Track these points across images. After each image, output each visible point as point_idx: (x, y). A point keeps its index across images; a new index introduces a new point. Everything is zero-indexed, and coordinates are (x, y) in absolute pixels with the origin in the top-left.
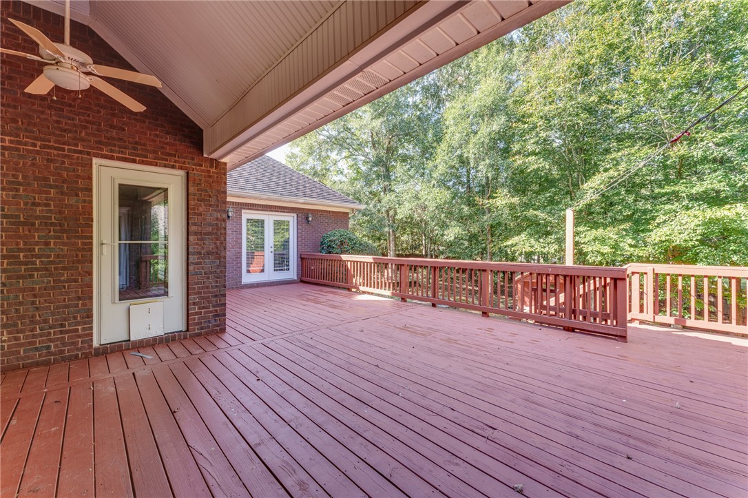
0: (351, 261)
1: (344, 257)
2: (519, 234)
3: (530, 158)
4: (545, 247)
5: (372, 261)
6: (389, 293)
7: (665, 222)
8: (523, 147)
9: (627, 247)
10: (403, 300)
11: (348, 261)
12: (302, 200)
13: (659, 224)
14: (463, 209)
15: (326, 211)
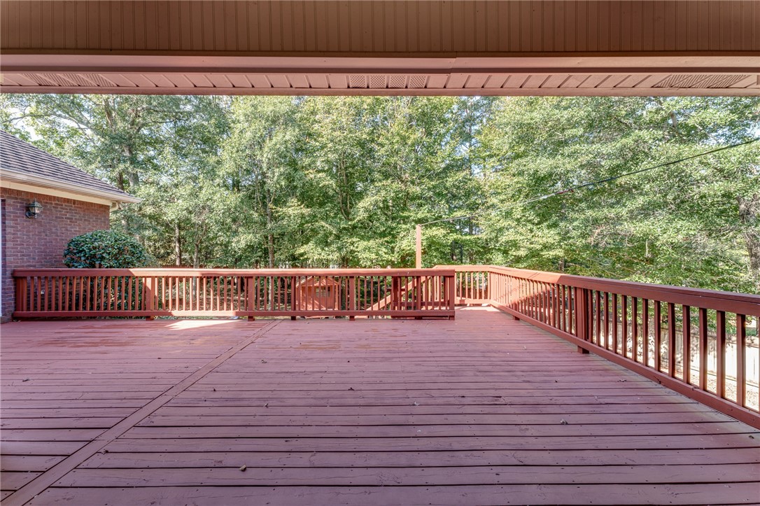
0: (153, 278)
1: (136, 271)
2: (307, 243)
3: (321, 174)
4: (329, 255)
5: (198, 275)
6: (231, 313)
7: (404, 236)
8: (314, 162)
9: (383, 254)
10: (251, 318)
11: (146, 277)
12: (22, 176)
13: (402, 238)
14: (252, 215)
15: (68, 201)
